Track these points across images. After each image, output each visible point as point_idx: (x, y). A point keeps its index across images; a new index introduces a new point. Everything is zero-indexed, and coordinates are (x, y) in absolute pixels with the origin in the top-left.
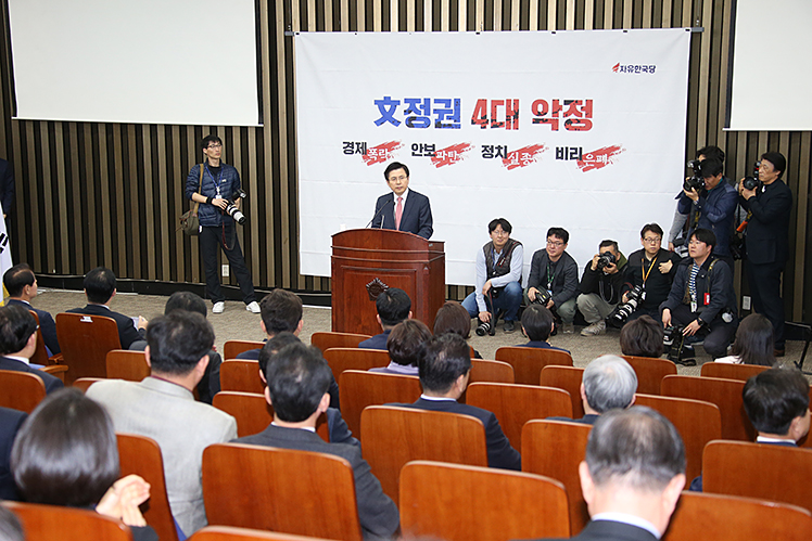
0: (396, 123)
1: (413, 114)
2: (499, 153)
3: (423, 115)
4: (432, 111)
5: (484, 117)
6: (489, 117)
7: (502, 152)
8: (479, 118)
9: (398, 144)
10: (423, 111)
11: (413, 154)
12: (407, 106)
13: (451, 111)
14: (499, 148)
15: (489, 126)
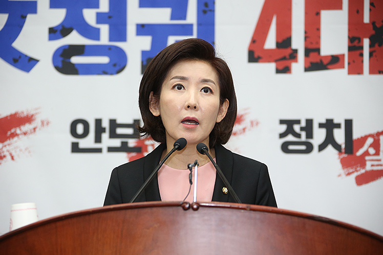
0: (25, 63)
1: (75, 38)
2: (330, 140)
3: (104, 40)
4: (131, 29)
5: (284, 42)
6: (298, 42)
7: (339, 136)
8: (271, 43)
9: (28, 119)
10: (104, 29)
11: (75, 148)
12: (58, 16)
13: (187, 29)
14: (329, 125)
15: (298, 66)
